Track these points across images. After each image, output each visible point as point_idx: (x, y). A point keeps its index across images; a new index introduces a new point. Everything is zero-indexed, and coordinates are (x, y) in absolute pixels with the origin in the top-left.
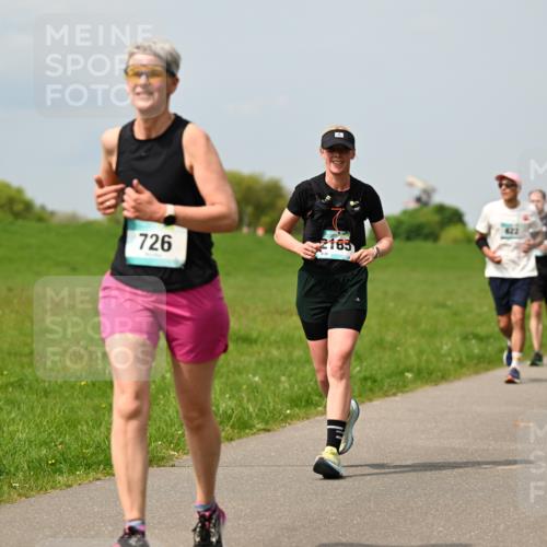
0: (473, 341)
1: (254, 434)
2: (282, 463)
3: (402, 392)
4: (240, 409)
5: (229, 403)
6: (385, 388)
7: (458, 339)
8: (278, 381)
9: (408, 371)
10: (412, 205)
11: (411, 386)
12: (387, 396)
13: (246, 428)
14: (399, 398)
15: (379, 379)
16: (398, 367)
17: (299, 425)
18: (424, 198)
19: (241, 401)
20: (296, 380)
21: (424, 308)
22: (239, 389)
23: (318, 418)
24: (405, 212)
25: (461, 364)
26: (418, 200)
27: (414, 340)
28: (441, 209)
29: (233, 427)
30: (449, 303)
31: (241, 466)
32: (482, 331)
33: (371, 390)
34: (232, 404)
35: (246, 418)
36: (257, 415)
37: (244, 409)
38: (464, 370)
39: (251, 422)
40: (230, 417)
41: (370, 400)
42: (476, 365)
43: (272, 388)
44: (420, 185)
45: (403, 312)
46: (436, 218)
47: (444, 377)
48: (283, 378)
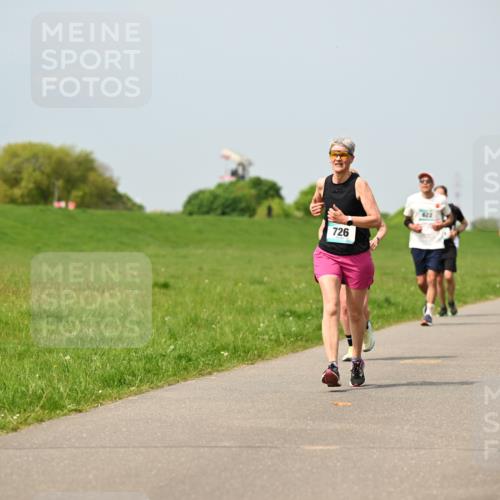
0: (291, 318)
1: (65, 415)
2: (93, 445)
3: (218, 371)
4: (50, 389)
5: (40, 382)
6: (200, 367)
7: (275, 316)
8: (89, 360)
9: (224, 349)
10: (228, 179)
11: (227, 365)
12: (202, 375)
13: (57, 408)
14: (215, 376)
15: (194, 358)
16: (214, 346)
17: (112, 405)
18: (240, 171)
19: (50, 381)
20: (108, 359)
21: (240, 284)
22: (49, 369)
23: (130, 398)
24: (220, 186)
25: (278, 342)
26: (234, 173)
27: (230, 318)
28: (257, 182)
29: (42, 407)
30: (266, 279)
31: (51, 448)
32: (300, 308)
33: (185, 369)
34: (43, 383)
35: (57, 399)
36: (68, 395)
37: (54, 388)
38: (281, 348)
39: (62, 402)
40: (40, 398)
41: (185, 379)
42: (293, 343)
43: (84, 367)
44: (236, 158)
45: (219, 289)
46: (253, 192)
47: (261, 356)
48: (94, 358)
